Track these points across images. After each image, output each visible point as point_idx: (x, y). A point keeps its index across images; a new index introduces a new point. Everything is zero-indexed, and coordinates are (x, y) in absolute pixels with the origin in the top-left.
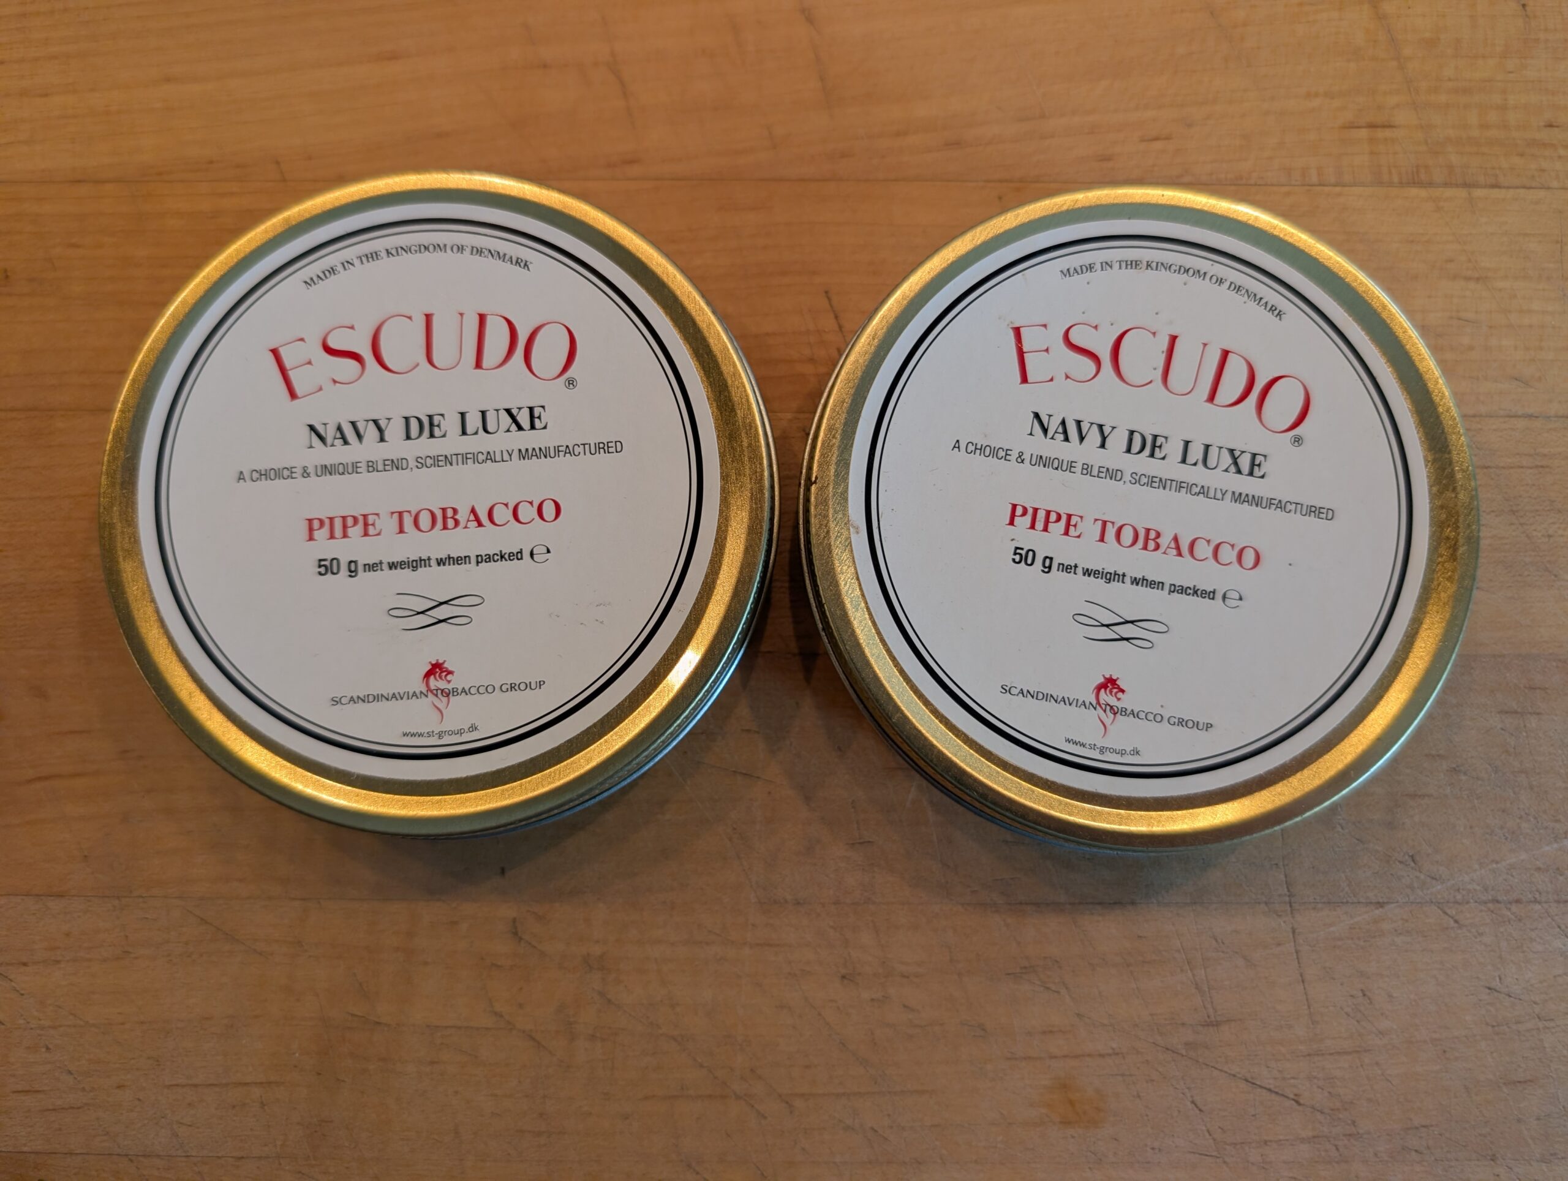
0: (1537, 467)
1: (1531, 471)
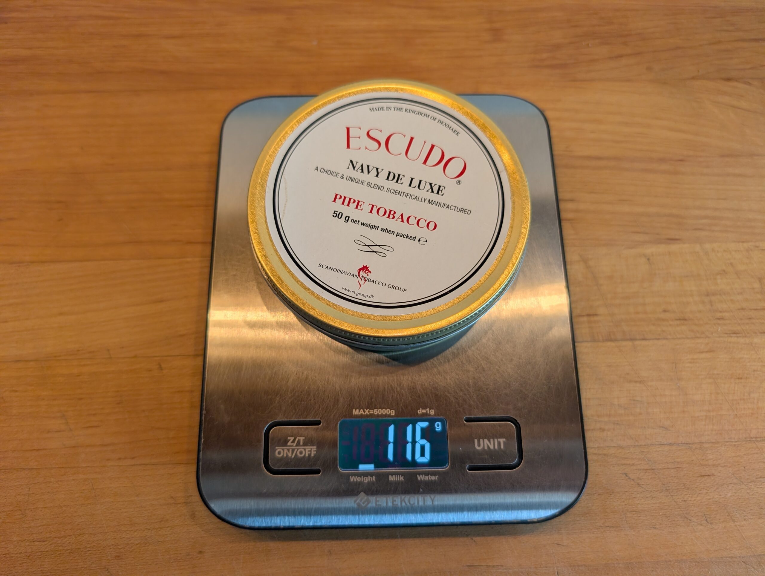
0: (676, 468)
1: (672, 470)
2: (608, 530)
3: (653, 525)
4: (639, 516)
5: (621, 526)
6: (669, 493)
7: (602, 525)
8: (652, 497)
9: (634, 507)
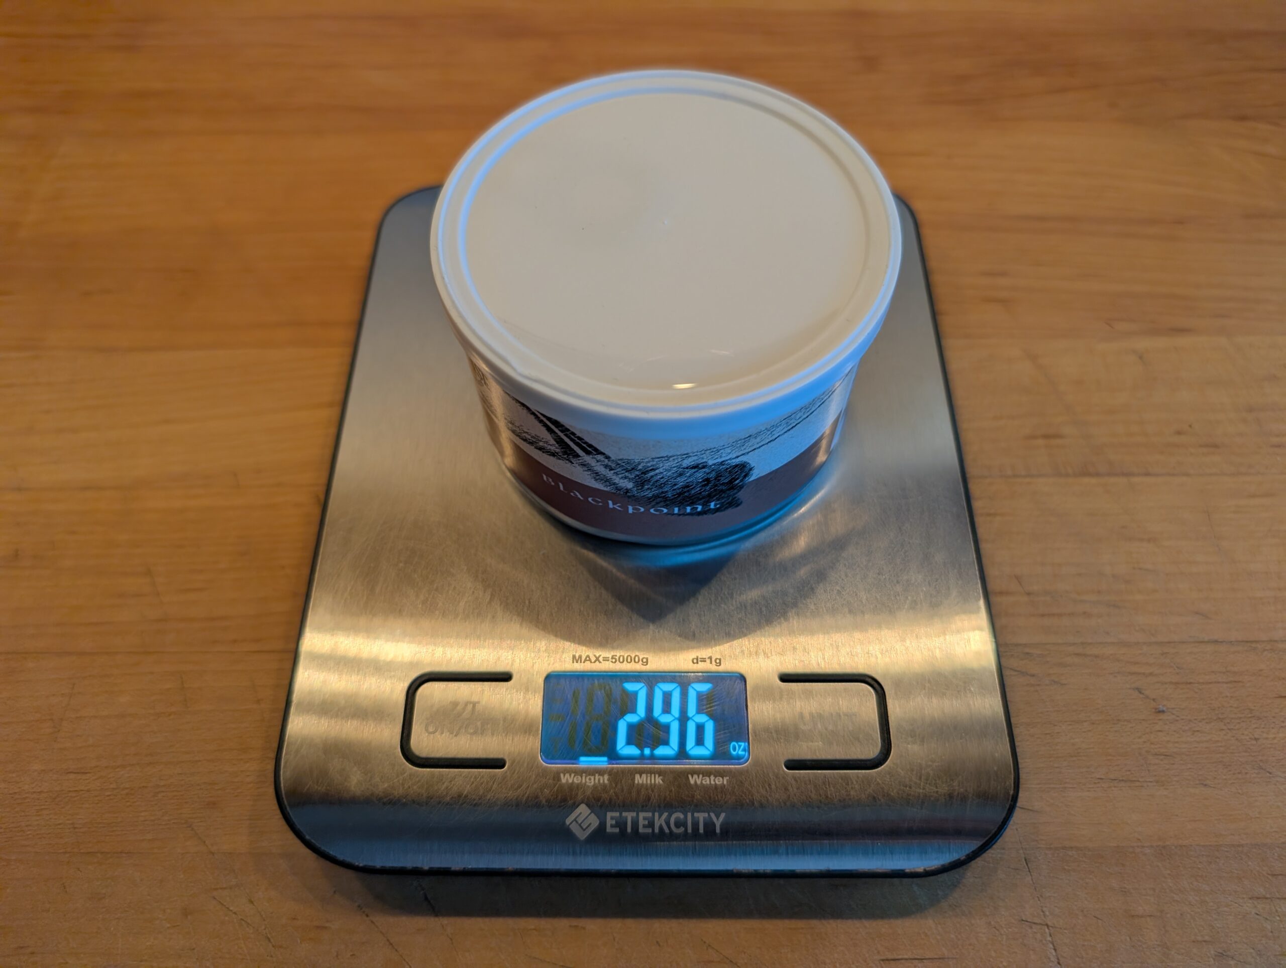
2: (1115, 787)
3: (1199, 780)
4: (1174, 764)
5: (1140, 780)
6: (1225, 725)
7: (1102, 777)
8: (1194, 731)
9: (1160, 748)
